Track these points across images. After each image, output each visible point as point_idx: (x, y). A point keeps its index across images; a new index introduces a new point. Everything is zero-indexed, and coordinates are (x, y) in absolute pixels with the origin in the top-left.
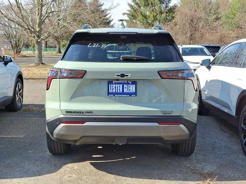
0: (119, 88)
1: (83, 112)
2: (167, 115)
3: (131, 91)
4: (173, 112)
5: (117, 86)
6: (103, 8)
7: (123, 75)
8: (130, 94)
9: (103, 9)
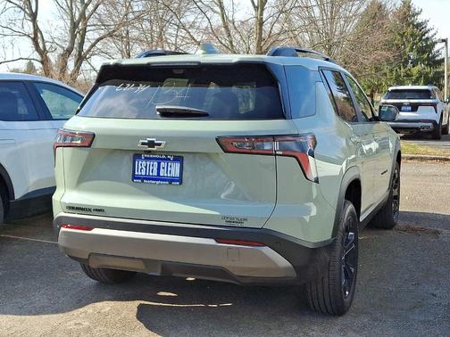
0: (151, 168)
1: (90, 210)
2: (236, 225)
3: (173, 174)
4: (245, 220)
5: (148, 163)
6: (420, 19)
7: (151, 144)
8: (171, 180)
9: (420, 21)
